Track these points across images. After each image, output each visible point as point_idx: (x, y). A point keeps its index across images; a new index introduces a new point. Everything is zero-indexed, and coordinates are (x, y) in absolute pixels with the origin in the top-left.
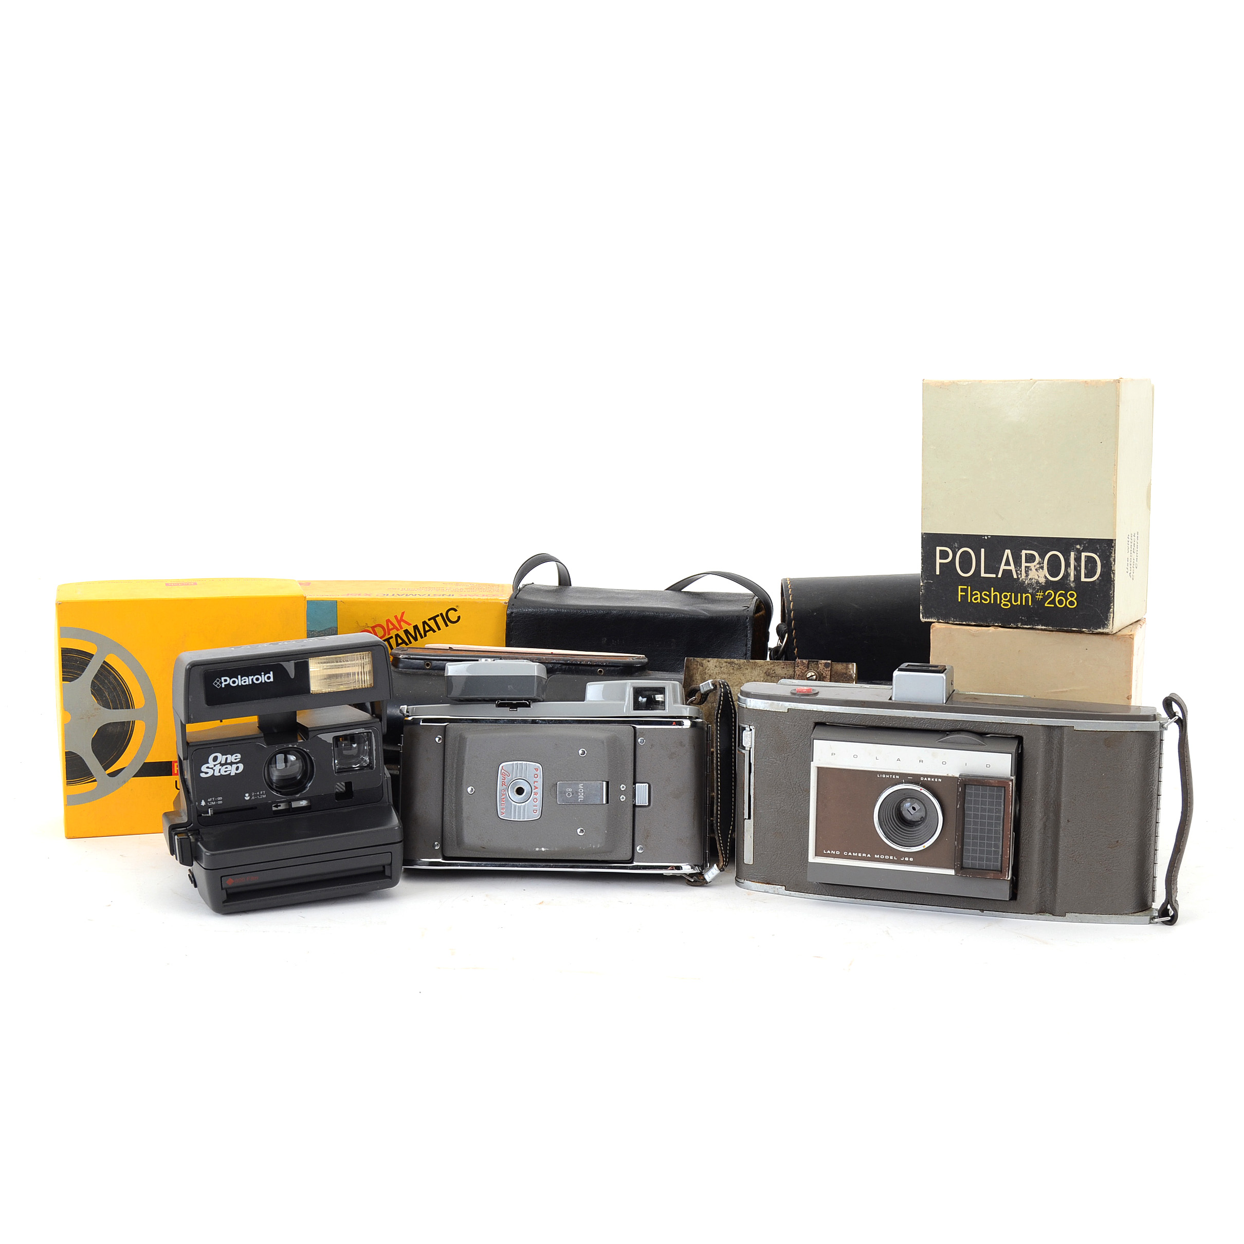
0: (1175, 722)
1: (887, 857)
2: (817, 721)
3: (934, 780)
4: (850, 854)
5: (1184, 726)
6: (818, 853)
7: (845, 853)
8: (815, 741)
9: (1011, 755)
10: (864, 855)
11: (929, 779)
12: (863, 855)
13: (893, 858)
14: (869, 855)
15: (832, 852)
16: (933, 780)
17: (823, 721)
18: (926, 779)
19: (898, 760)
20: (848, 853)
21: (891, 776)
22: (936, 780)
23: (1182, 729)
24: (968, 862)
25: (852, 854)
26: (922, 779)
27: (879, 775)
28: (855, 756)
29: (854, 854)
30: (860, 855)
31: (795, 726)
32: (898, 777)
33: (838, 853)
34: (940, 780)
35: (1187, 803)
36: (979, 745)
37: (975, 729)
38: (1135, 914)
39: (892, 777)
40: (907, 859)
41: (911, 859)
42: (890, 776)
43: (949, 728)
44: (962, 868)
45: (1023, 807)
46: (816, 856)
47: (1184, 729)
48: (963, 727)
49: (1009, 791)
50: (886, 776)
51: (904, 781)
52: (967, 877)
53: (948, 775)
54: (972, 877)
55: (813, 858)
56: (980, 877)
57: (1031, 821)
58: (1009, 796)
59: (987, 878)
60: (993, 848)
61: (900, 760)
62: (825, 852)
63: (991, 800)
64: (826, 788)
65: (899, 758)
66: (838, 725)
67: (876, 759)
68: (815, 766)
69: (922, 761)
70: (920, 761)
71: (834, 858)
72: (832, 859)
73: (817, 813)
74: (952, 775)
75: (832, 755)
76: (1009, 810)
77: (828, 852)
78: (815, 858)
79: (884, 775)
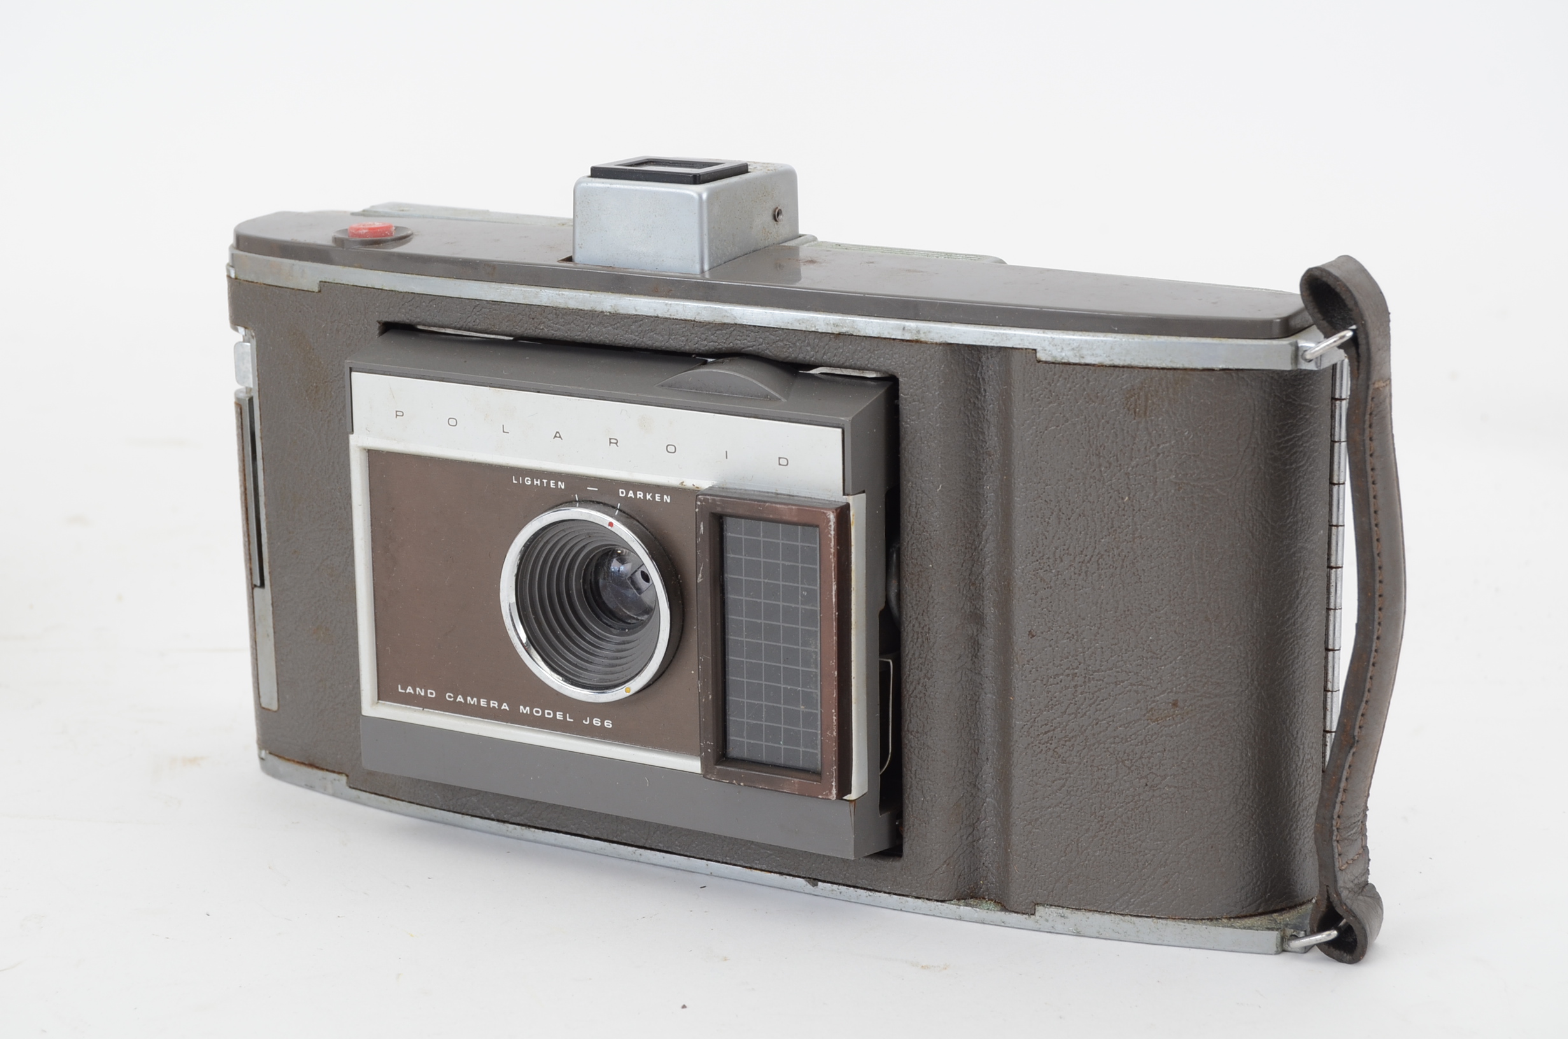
0: (1340, 347)
1: (548, 714)
2: (391, 320)
3: (653, 497)
4: (460, 699)
5: (1363, 359)
6: (385, 693)
8: (353, 374)
9: (840, 430)
10: (494, 704)
11: (640, 495)
12: (491, 705)
13: (565, 717)
14: (505, 706)
15: (418, 690)
16: (647, 497)
18: (631, 494)
19: (557, 435)
21: (545, 481)
22: (657, 498)
23: (1358, 366)
24: (740, 743)
25: (465, 700)
26: (622, 493)
27: (517, 479)
28: (453, 422)
29: (469, 699)
30: (483, 703)
31: (338, 331)
32: (561, 485)
33: (432, 694)
34: (667, 498)
35: (1373, 596)
36: (766, 397)
37: (771, 351)
38: (1239, 923)
39: (548, 483)
40: (592, 722)
41: (608, 724)
42: (542, 483)
43: (705, 345)
44: (722, 754)
45: (907, 586)
46: (379, 699)
47: (1362, 366)
49: (830, 539)
50: (532, 482)
51: (576, 496)
52: (731, 783)
53: (684, 484)
54: (745, 785)
55: (373, 704)
56: (766, 788)
57: (929, 629)
58: (831, 554)
59: (785, 791)
60: (802, 705)
61: (560, 437)
62: (400, 690)
63: (790, 564)
64: (393, 509)
65: (558, 432)
66: (443, 331)
67: (504, 432)
68: (359, 447)
69: (616, 441)
70: (612, 441)
71: (421, 709)
72: (415, 710)
73: (374, 580)
74: (694, 485)
75: (397, 415)
76: (832, 595)
77: (408, 691)
78: (377, 703)
79: (529, 479)
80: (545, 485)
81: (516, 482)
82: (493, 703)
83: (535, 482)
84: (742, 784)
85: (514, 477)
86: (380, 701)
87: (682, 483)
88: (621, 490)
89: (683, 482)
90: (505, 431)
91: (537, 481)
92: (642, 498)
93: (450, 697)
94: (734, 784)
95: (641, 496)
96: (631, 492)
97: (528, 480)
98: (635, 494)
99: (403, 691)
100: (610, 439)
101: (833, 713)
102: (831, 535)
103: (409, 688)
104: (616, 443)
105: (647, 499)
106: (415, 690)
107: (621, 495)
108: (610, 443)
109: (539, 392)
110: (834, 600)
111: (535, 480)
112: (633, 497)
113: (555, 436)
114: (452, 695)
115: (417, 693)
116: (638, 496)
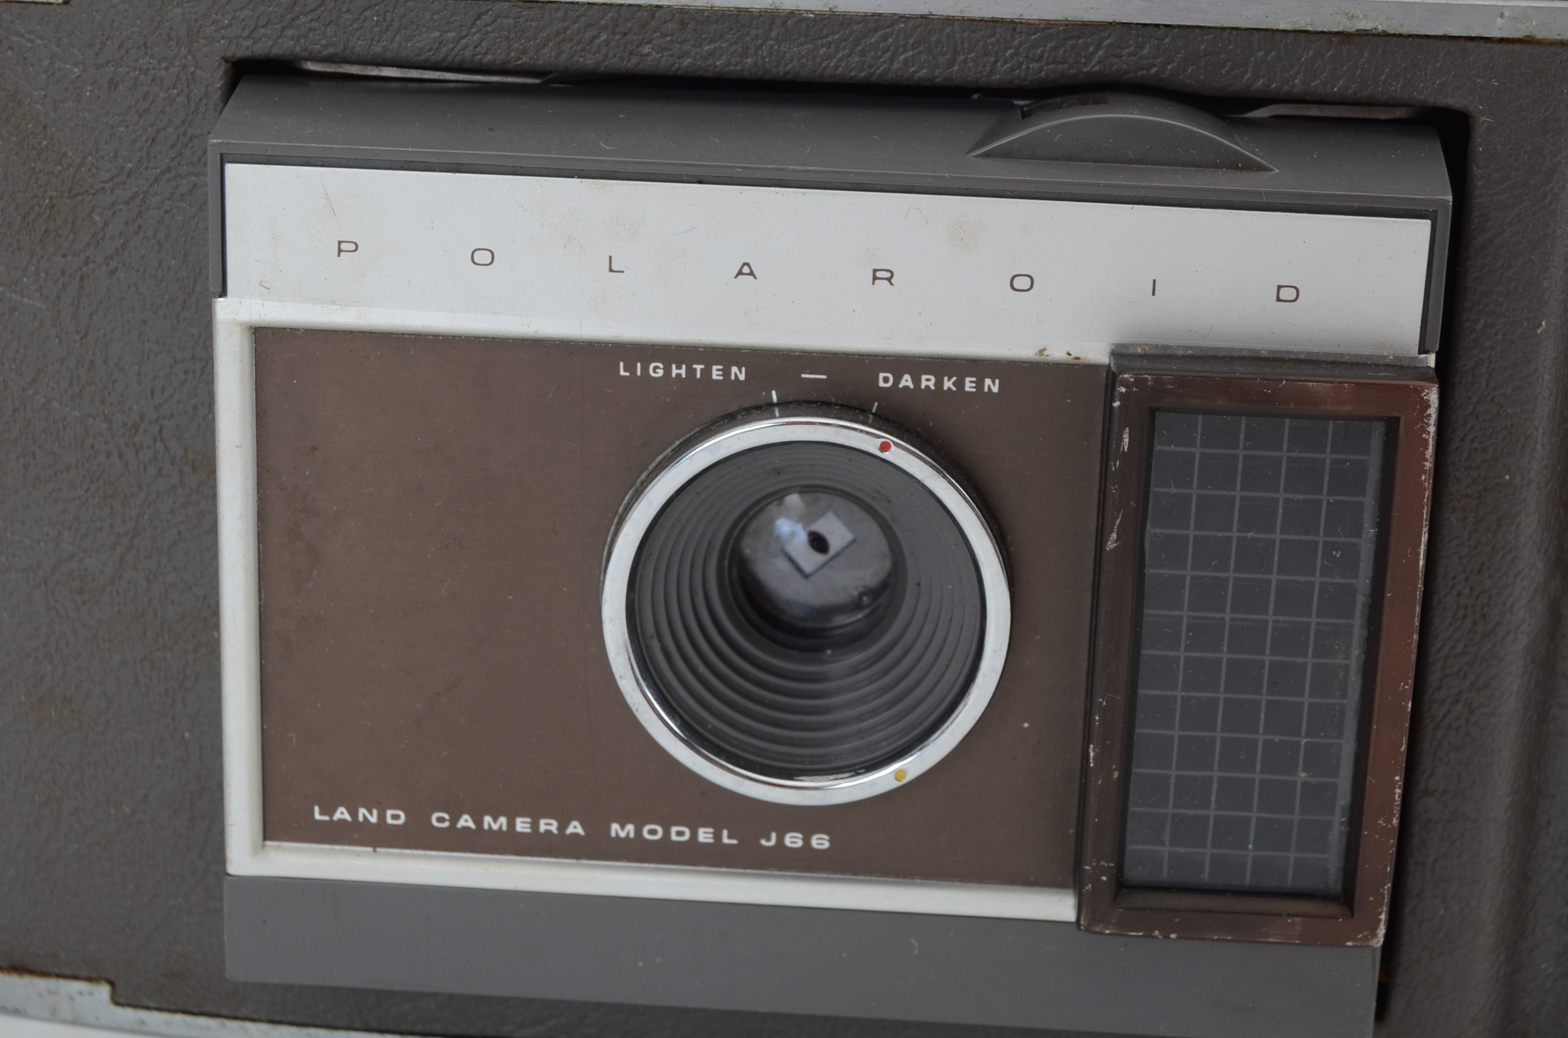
1: (679, 834)
2: (240, 54)
3: (960, 384)
4: (466, 821)
6: (280, 825)
7: (438, 820)
8: (230, 168)
10: (549, 825)
11: (928, 381)
12: (543, 828)
13: (717, 836)
14: (575, 828)
15: (362, 812)
16: (948, 384)
17: (276, 51)
18: (906, 381)
19: (745, 270)
20: (454, 820)
21: (699, 367)
22: (969, 385)
24: (1152, 853)
25: (479, 822)
26: (885, 381)
27: (630, 368)
28: (481, 257)
29: (488, 820)
30: (522, 825)
31: (113, 84)
32: (738, 373)
33: (396, 817)
34: (992, 385)
36: (1234, 165)
39: (707, 372)
40: (794, 840)
41: (820, 842)
42: (691, 372)
43: (1038, 70)
44: (1122, 886)
46: (265, 838)
48: (1122, 64)
49: (1427, 441)
50: (668, 370)
51: (774, 393)
52: (1148, 936)
53: (1046, 353)
54: (1179, 938)
55: (257, 850)
56: (1229, 938)
57: (1490, 598)
58: (1425, 472)
59: (1271, 940)
60: (1304, 770)
61: (752, 273)
62: (317, 816)
63: (1301, 497)
64: (314, 449)
65: (747, 264)
66: (374, 71)
67: (611, 270)
68: (241, 324)
69: (888, 275)
70: (878, 274)
71: (370, 849)
72: (359, 854)
73: (260, 599)
74: (1069, 354)
75: (340, 251)
76: (1419, 554)
77: (337, 816)
78: (264, 846)
79: (661, 366)
80: (698, 376)
81: (627, 374)
82: (547, 824)
83: (675, 372)
84: (1173, 936)
85: (622, 364)
86: (268, 843)
87: (1041, 352)
88: (882, 375)
89: (1044, 349)
90: (614, 268)
91: (679, 368)
92: (933, 388)
93: (441, 820)
94: (1156, 937)
95: (931, 384)
96: (907, 377)
97: (656, 368)
98: (916, 381)
99: (326, 818)
100: (875, 271)
101: (1396, 782)
102: (1429, 433)
103: (342, 809)
104: (889, 280)
105: (945, 388)
106: (354, 813)
107: (882, 384)
108: (875, 278)
109: (700, 182)
110: (1421, 563)
111: (674, 366)
112: (912, 386)
113: (740, 273)
114: (446, 816)
115: (361, 819)
116: (924, 384)
